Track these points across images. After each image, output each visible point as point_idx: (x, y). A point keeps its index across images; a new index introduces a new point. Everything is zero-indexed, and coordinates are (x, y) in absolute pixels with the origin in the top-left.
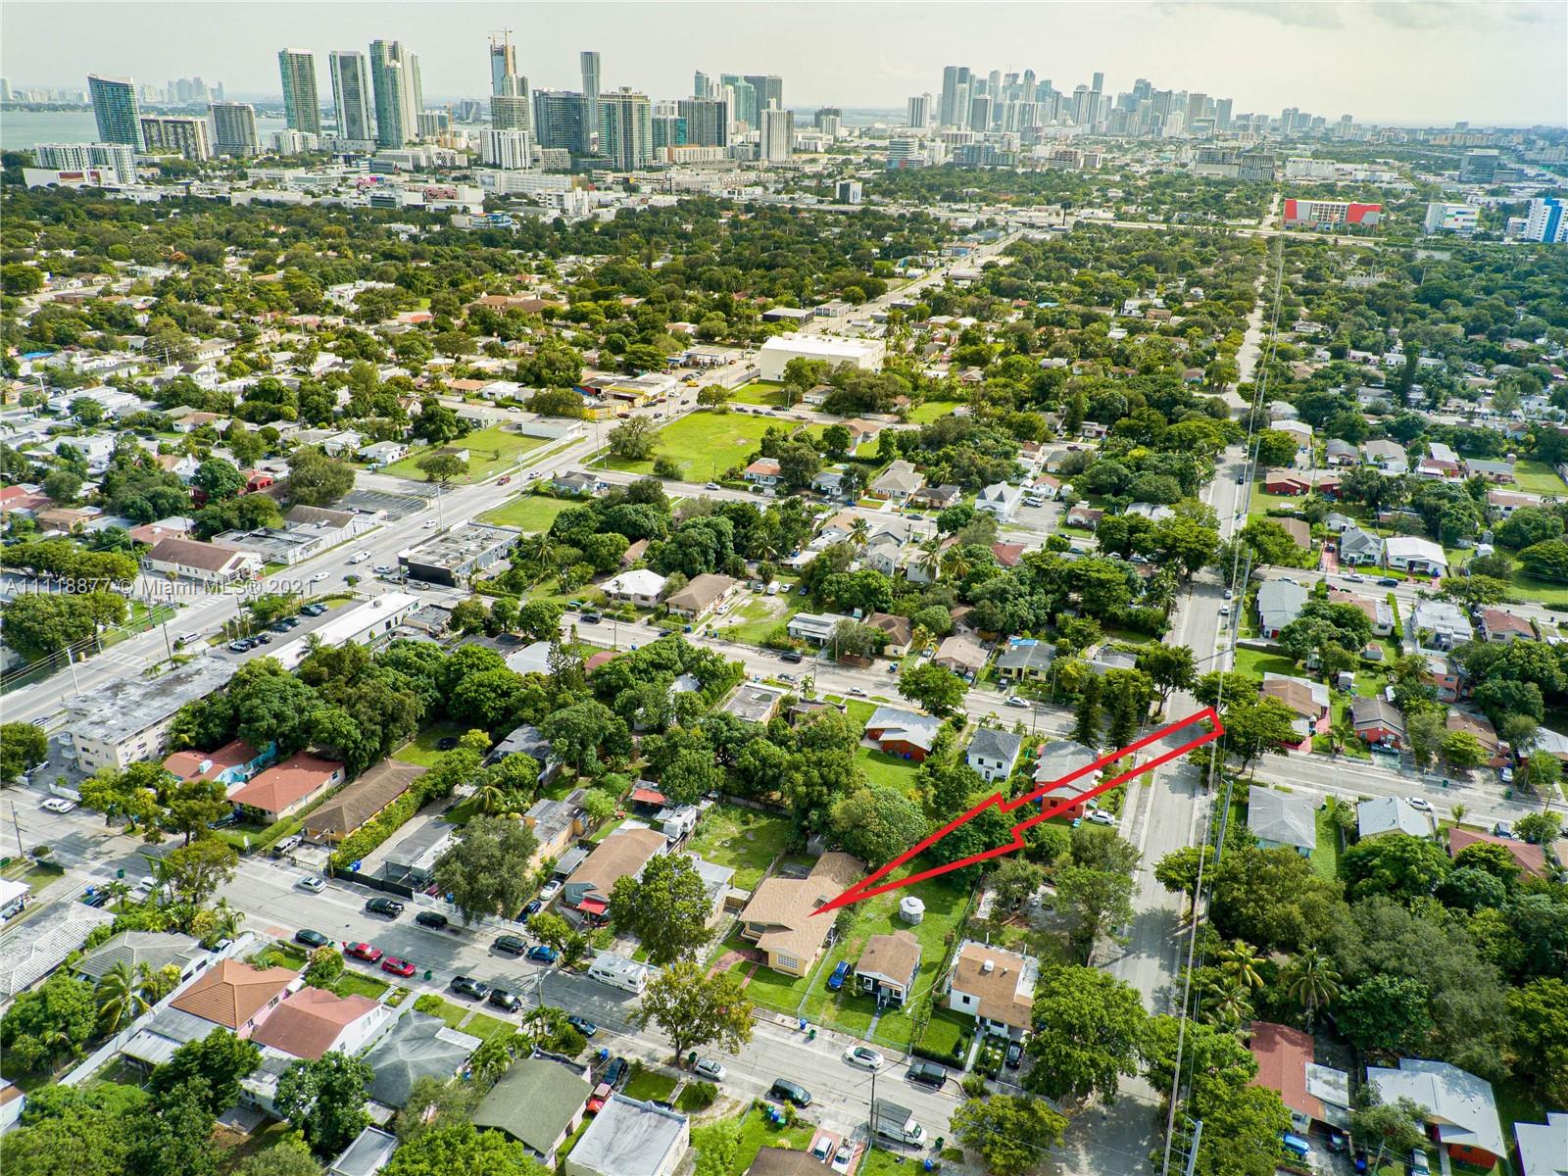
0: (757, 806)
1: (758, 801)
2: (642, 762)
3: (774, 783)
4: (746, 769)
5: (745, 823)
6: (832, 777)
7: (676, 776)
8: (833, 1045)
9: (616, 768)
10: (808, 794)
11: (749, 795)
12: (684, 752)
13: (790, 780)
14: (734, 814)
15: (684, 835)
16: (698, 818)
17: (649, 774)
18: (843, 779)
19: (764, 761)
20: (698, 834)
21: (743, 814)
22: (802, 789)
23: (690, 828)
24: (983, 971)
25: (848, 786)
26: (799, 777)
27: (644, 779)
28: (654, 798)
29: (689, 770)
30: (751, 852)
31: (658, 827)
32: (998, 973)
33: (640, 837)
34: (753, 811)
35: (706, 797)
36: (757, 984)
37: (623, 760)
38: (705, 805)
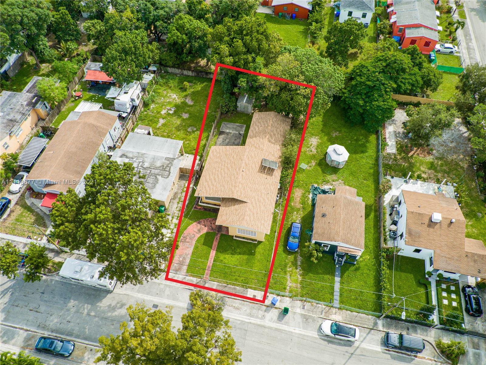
0: (190, 73)
1: (189, 69)
2: (91, 46)
3: (201, 52)
4: (175, 43)
5: (183, 89)
6: (255, 43)
7: (114, 59)
8: (306, 318)
9: (68, 54)
10: (235, 63)
11: (181, 65)
12: (119, 33)
13: (217, 51)
14: (172, 83)
15: (134, 108)
16: (144, 90)
17: (97, 55)
18: (265, 45)
19: (189, 35)
20: (146, 105)
21: (181, 82)
22: (229, 60)
23: (137, 102)
24: (431, 223)
25: (269, 52)
26: (225, 49)
27: (94, 60)
28: (103, 77)
29: (125, 52)
30: (192, 116)
31: (109, 105)
32: (446, 223)
33: (92, 121)
34: (187, 78)
35: (147, 71)
36: (222, 256)
37: (72, 45)
38: (147, 78)
